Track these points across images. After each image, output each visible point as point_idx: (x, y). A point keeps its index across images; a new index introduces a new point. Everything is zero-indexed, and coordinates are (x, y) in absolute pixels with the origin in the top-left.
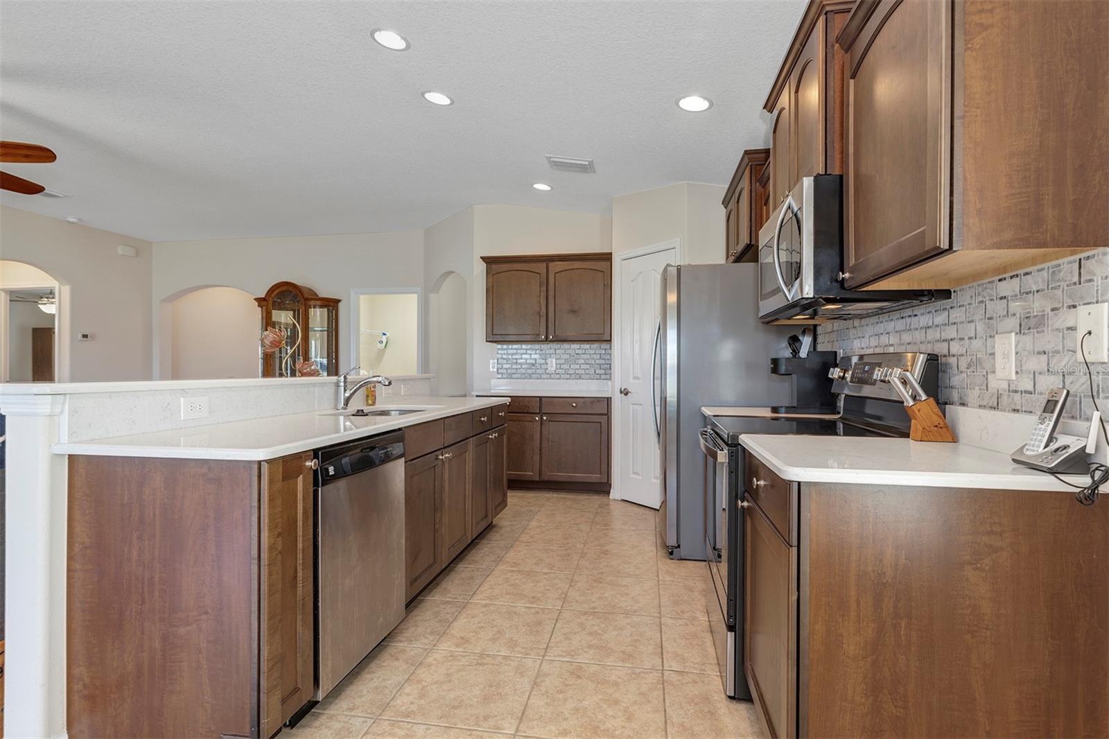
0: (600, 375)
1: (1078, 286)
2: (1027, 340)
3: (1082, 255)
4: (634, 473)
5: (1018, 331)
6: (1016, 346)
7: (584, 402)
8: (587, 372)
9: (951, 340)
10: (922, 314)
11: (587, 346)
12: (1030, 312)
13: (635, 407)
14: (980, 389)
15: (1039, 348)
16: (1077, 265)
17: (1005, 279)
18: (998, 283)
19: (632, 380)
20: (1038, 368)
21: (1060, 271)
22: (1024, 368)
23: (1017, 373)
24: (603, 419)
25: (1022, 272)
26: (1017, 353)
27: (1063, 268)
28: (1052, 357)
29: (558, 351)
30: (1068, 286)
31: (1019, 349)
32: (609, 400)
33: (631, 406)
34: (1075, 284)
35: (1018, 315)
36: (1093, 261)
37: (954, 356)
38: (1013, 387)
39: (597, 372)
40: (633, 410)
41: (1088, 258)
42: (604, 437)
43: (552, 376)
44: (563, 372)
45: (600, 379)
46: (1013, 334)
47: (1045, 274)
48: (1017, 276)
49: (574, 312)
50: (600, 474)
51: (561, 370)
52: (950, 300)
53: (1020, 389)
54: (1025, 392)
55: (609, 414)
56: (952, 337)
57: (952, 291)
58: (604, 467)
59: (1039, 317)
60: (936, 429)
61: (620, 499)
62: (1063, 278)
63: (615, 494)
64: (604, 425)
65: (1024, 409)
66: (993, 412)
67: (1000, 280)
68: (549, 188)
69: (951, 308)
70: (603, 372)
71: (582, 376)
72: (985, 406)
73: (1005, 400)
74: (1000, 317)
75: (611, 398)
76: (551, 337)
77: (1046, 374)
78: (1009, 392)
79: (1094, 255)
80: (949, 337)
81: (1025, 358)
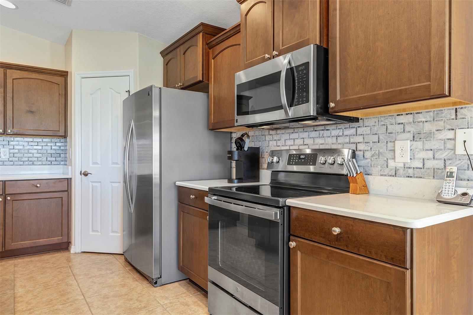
0: (51, 162)
1: (455, 120)
2: (419, 144)
3: (457, 107)
4: (93, 231)
5: (412, 140)
6: (410, 147)
7: (47, 183)
8: (40, 159)
9: (359, 143)
10: (333, 129)
11: (39, 140)
12: (421, 131)
13: (94, 184)
14: (381, 167)
15: (427, 147)
16: (454, 111)
17: (402, 115)
18: (397, 116)
19: (91, 165)
20: (426, 157)
21: (442, 113)
22: (416, 157)
23: (411, 159)
24: (64, 195)
25: (415, 112)
26: (411, 150)
27: (445, 112)
28: (436, 152)
29: (11, 143)
30: (448, 120)
31: (412, 148)
32: (69, 181)
33: (91, 183)
34: (453, 119)
35: (412, 132)
36: (465, 110)
37: (360, 151)
38: (407, 166)
39: (49, 159)
40: (93, 186)
41: (462, 108)
42: (65, 208)
43: (5, 163)
44: (17, 159)
45: (51, 165)
46: (409, 141)
47: (432, 114)
48: (411, 114)
49: (32, 112)
50: (62, 236)
51: (14, 158)
52: (359, 123)
53: (412, 166)
54: (417, 168)
55: (69, 191)
56: (360, 141)
57: (360, 119)
58: (65, 230)
59: (427, 133)
60: (363, 187)
61: (80, 252)
62: (444, 116)
63: (75, 248)
64: (65, 199)
65: (415, 176)
66: (392, 178)
67: (397, 115)
68: (14, 7)
69: (359, 127)
70: (54, 159)
71: (35, 163)
72: (385, 175)
73: (401, 172)
74: (398, 133)
75: (71, 179)
76: (9, 131)
77: (432, 159)
78: (404, 168)
79: (466, 107)
80: (357, 141)
81: (416, 153)
